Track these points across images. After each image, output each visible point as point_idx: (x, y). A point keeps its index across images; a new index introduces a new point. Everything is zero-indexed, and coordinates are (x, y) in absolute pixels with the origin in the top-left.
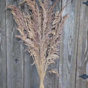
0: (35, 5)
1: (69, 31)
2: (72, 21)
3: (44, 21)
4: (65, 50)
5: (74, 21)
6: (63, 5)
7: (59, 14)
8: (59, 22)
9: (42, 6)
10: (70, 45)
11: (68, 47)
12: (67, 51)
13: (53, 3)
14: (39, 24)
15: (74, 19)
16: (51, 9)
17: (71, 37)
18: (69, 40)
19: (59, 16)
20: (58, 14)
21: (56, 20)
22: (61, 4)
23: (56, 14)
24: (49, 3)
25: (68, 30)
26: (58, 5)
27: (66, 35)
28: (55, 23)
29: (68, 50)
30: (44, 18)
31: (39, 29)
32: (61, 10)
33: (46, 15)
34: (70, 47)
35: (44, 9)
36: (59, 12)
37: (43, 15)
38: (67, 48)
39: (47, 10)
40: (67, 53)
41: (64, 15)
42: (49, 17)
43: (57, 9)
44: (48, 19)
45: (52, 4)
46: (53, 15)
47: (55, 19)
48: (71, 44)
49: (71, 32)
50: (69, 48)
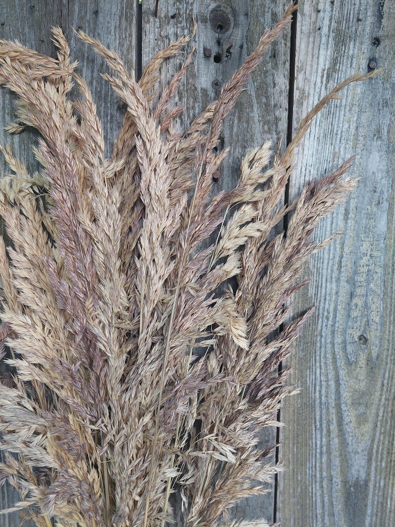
0: (69, 86)
1: (352, 295)
2: (370, 216)
3: (147, 222)
4: (318, 440)
5: (385, 217)
6: (304, 96)
7: (271, 164)
8: (276, 230)
9: (130, 100)
10: (356, 403)
11: (347, 419)
12: (336, 453)
13: (226, 75)
14: (100, 257)
15: (385, 205)
16: (209, 121)
17: (363, 339)
18: (349, 363)
19: (270, 179)
20: (265, 161)
21: (247, 211)
22: (282, 82)
23: (251, 163)
24: (192, 74)
25: (345, 288)
26: (263, 90)
27: (324, 328)
28: (241, 241)
29: (344, 443)
30: (146, 200)
31: (101, 297)
32: (283, 136)
33: (163, 169)
34: (361, 419)
35: (148, 127)
36: (275, 148)
37: (138, 173)
38: (334, 427)
39: (176, 129)
40: (337, 462)
41: (313, 174)
42: (190, 191)
43: (257, 128)
44: (180, 209)
45: (216, 84)
46: (220, 169)
47: (237, 206)
48: (363, 394)
49: (366, 306)
50: (348, 429)
